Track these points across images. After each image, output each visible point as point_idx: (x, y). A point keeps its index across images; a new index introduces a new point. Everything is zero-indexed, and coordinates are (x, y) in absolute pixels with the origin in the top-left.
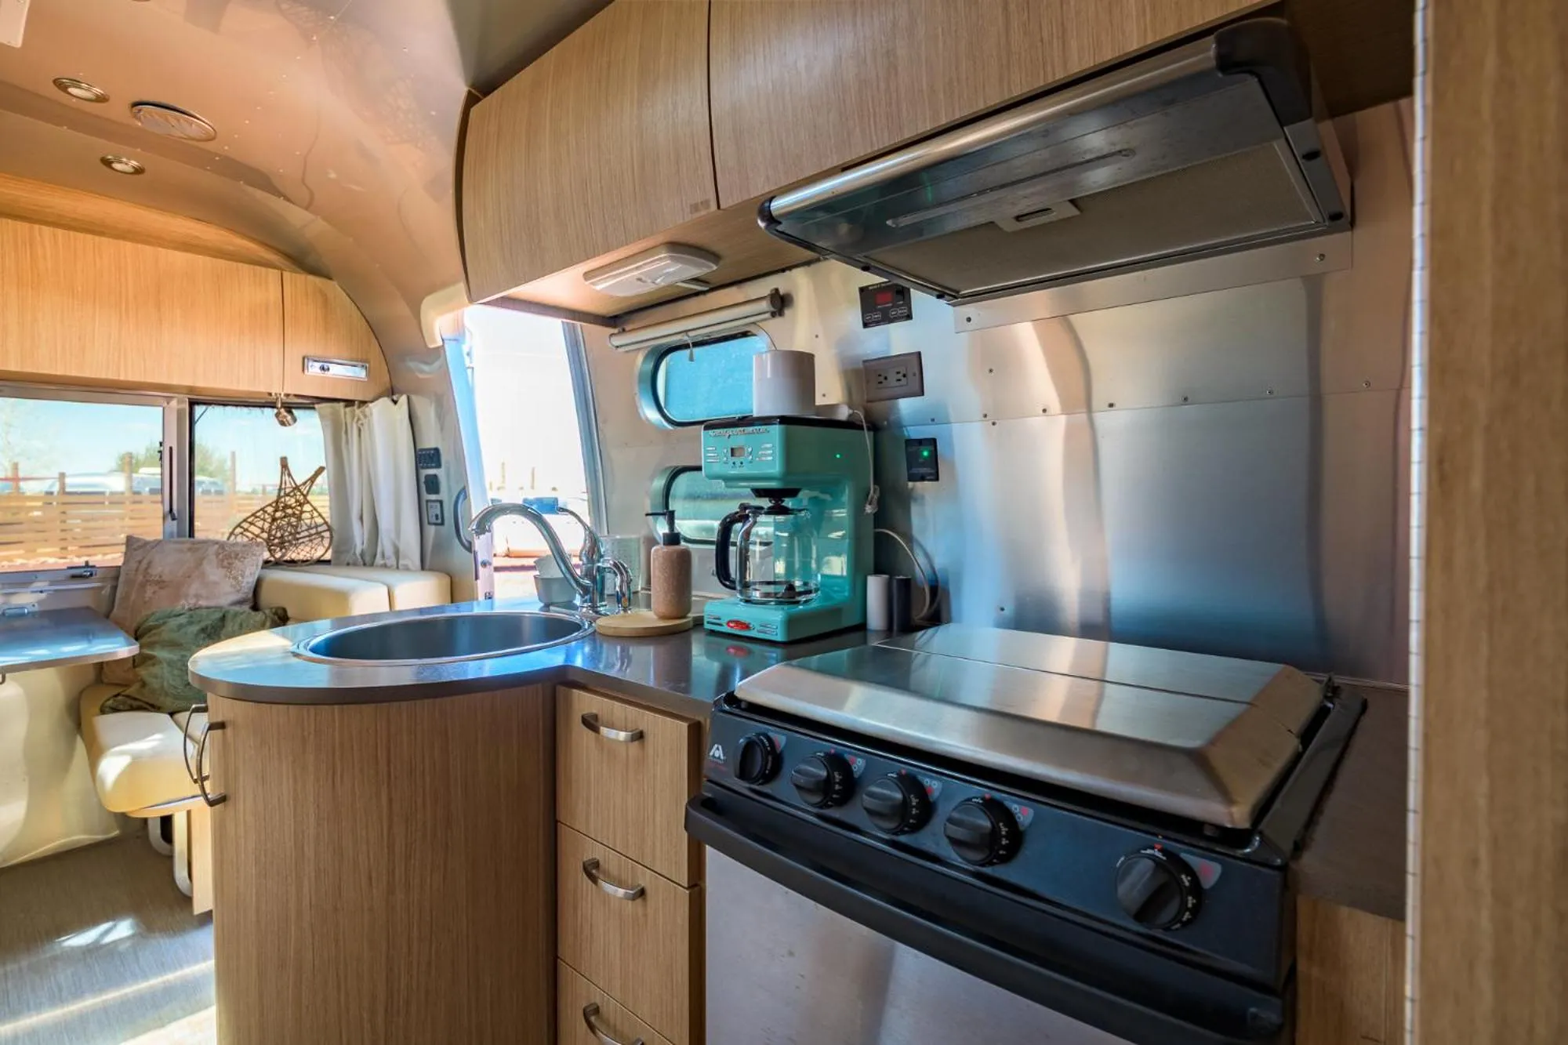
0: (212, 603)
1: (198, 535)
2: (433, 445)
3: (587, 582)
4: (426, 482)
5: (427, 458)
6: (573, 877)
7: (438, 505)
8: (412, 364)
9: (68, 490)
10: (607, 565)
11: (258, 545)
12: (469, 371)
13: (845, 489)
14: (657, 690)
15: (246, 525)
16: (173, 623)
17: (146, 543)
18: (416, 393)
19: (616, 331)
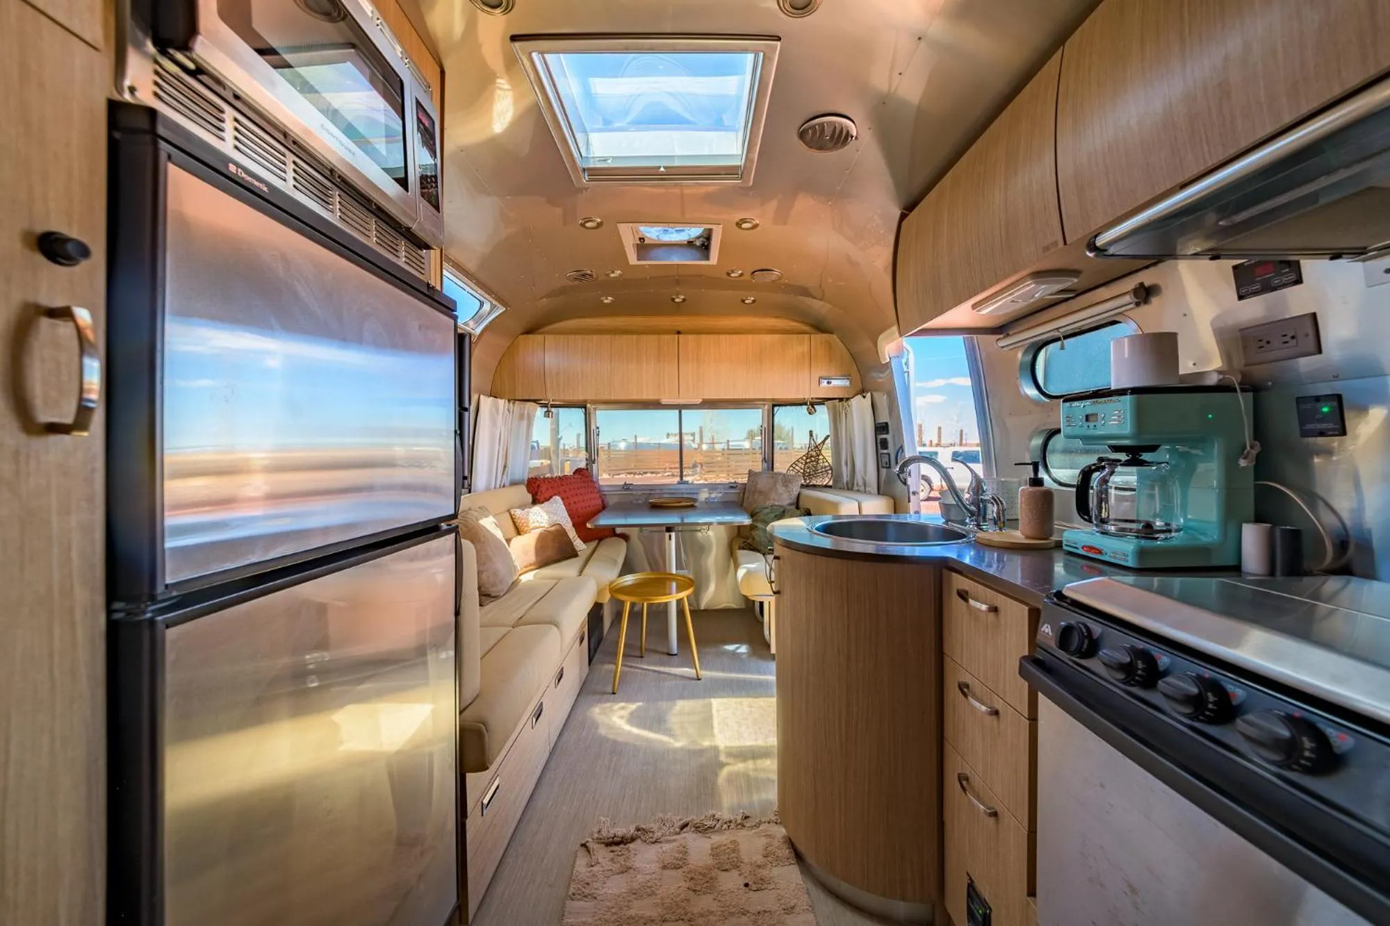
0: (780, 504)
1: (775, 470)
2: (885, 421)
3: (973, 508)
4: (881, 442)
5: (881, 428)
6: (952, 693)
7: (887, 456)
8: (874, 374)
9: (730, 447)
10: (986, 498)
11: (799, 476)
12: (906, 374)
13: (1214, 446)
14: (1023, 588)
15: (794, 466)
16: (766, 511)
17: (756, 473)
18: (875, 390)
19: (1002, 336)
